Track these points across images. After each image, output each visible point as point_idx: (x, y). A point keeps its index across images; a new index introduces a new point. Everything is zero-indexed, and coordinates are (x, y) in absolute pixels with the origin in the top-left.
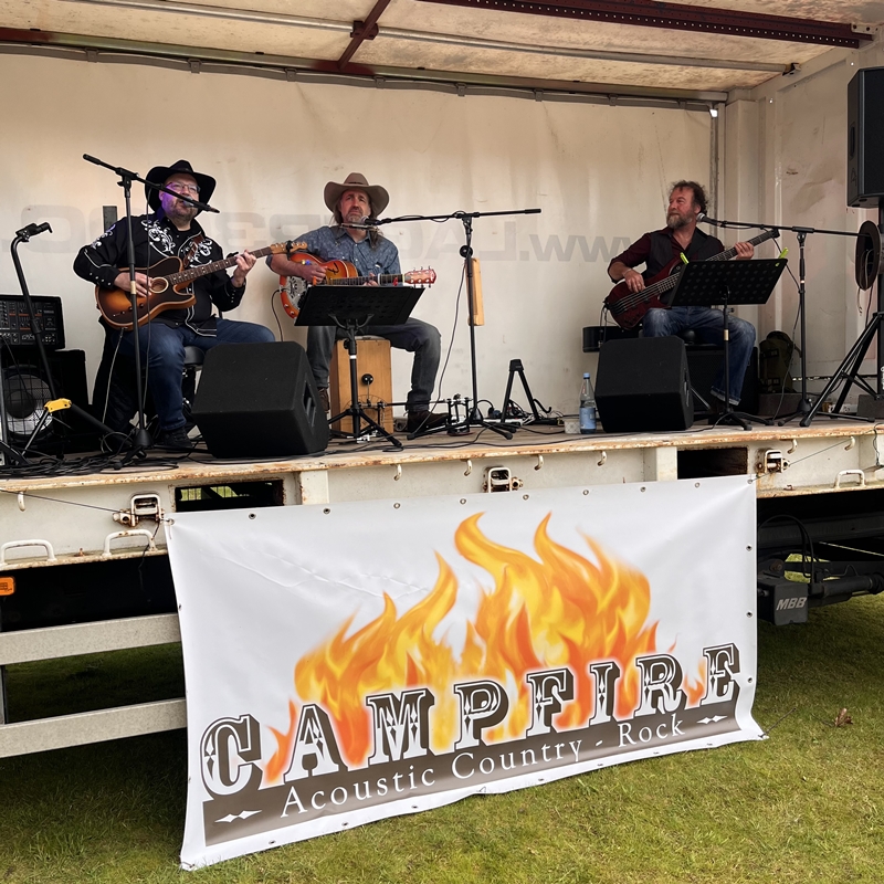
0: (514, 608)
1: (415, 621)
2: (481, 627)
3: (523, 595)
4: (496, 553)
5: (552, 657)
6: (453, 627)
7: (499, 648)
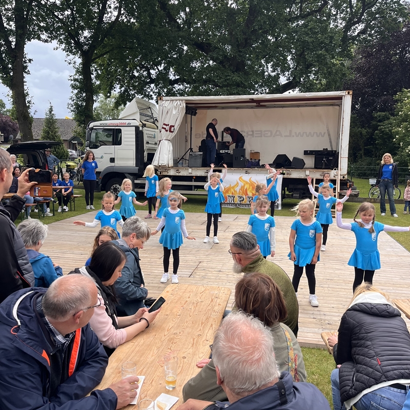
0: (245, 188)
1: (233, 187)
2: (241, 189)
3: (247, 186)
4: (244, 181)
5: (250, 194)
6: (238, 189)
7: (243, 192)
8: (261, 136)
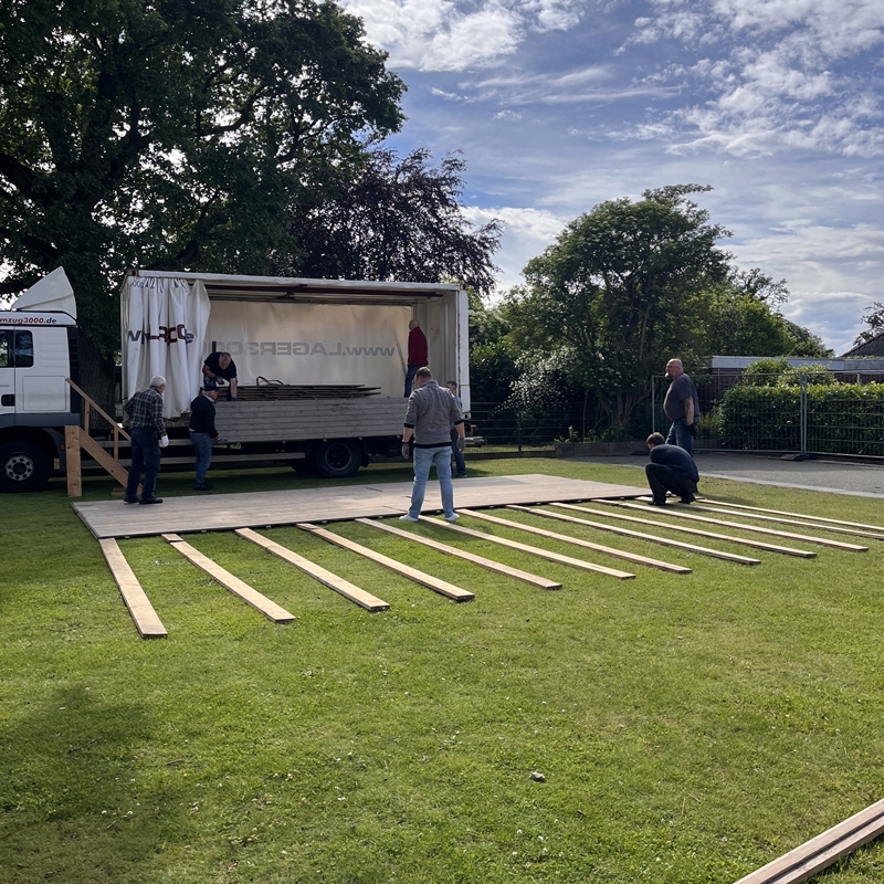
8: (289, 353)
